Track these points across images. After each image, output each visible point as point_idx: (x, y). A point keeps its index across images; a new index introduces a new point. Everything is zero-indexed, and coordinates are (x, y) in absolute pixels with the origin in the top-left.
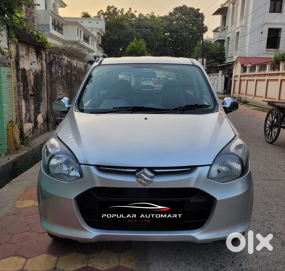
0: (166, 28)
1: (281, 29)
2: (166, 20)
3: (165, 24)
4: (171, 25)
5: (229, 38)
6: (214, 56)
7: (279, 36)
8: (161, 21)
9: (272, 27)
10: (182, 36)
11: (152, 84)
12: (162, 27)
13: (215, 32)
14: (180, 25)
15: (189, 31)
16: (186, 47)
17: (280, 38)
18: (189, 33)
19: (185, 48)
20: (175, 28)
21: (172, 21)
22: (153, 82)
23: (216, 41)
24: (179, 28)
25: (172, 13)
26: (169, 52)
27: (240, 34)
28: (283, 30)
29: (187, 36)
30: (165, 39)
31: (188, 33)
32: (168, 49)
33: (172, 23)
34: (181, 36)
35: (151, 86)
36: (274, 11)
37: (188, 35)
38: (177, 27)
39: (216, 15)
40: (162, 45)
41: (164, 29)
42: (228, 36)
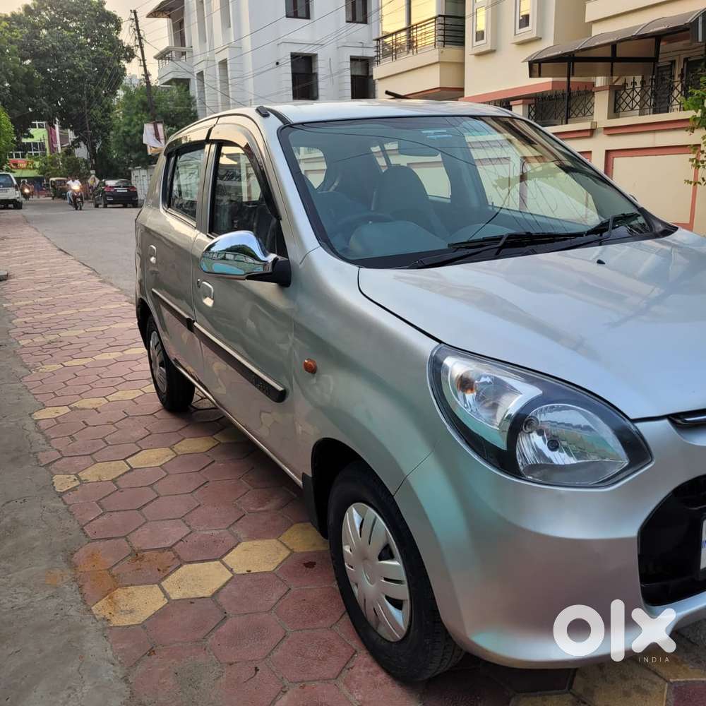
0: (23, 46)
1: (316, 55)
2: (19, 23)
3: (20, 36)
4: (37, 37)
5: (201, 74)
6: (173, 119)
7: (313, 72)
8: (6, 28)
9: (296, 49)
10: (73, 67)
11: (16, 194)
12: (11, 43)
13: (161, 59)
14: (63, 39)
15: (88, 55)
16: (88, 96)
17: (316, 74)
18: (89, 60)
19: (84, 98)
20: (50, 45)
21: (35, 28)
22: (17, 190)
23: (168, 83)
24: (61, 47)
25: (33, 8)
26: (44, 110)
27: (228, 66)
28: (320, 57)
29: (87, 68)
30: (29, 76)
31: (87, 61)
32: (41, 102)
33: (37, 34)
34: (69, 68)
35: (14, 200)
36: (296, 16)
37: (89, 66)
38: (54, 44)
39: (155, 17)
40: (24, 92)
41: (18, 49)
42: (197, 70)
